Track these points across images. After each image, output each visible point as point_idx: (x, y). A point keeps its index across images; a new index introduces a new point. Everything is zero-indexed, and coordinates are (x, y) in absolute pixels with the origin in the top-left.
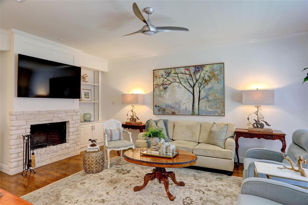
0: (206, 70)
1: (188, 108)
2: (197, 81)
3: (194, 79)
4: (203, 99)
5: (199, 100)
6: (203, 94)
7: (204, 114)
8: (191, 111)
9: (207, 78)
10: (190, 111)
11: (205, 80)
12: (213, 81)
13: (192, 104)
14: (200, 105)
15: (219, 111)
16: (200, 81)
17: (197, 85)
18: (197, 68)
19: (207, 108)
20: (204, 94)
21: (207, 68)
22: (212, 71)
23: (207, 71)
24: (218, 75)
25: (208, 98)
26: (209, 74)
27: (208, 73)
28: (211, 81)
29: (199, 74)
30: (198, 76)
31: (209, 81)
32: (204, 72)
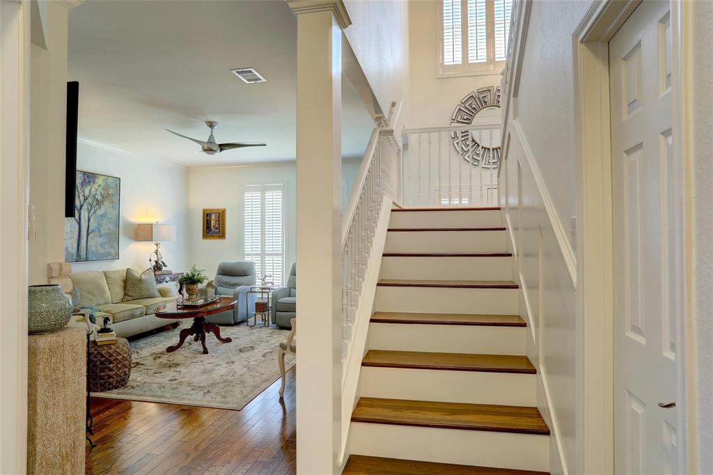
0: (99, 183)
1: (70, 249)
2: (85, 200)
3: (81, 195)
4: (93, 231)
5: (88, 235)
6: (93, 224)
7: (94, 259)
8: (75, 254)
9: (99, 197)
10: (73, 255)
11: (97, 200)
12: (107, 203)
13: (76, 241)
14: (89, 243)
15: (113, 252)
16: (90, 200)
17: (85, 206)
18: (86, 176)
19: (99, 247)
20: (95, 225)
21: (100, 181)
22: (106, 188)
23: (99, 186)
24: (113, 195)
25: (100, 231)
26: (103, 192)
27: (100, 190)
28: (104, 203)
29: (89, 188)
30: (87, 192)
31: (103, 202)
32: (96, 186)
